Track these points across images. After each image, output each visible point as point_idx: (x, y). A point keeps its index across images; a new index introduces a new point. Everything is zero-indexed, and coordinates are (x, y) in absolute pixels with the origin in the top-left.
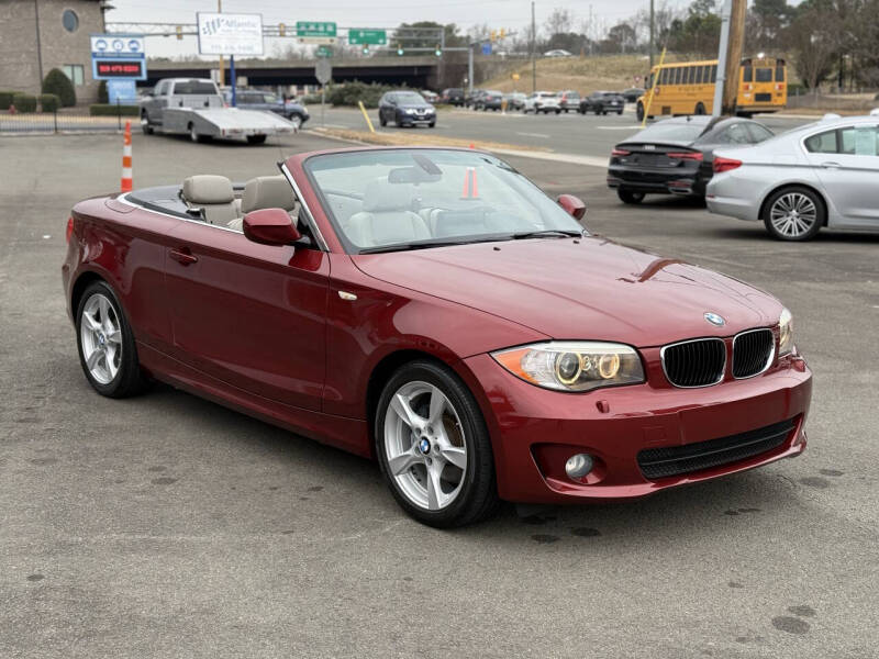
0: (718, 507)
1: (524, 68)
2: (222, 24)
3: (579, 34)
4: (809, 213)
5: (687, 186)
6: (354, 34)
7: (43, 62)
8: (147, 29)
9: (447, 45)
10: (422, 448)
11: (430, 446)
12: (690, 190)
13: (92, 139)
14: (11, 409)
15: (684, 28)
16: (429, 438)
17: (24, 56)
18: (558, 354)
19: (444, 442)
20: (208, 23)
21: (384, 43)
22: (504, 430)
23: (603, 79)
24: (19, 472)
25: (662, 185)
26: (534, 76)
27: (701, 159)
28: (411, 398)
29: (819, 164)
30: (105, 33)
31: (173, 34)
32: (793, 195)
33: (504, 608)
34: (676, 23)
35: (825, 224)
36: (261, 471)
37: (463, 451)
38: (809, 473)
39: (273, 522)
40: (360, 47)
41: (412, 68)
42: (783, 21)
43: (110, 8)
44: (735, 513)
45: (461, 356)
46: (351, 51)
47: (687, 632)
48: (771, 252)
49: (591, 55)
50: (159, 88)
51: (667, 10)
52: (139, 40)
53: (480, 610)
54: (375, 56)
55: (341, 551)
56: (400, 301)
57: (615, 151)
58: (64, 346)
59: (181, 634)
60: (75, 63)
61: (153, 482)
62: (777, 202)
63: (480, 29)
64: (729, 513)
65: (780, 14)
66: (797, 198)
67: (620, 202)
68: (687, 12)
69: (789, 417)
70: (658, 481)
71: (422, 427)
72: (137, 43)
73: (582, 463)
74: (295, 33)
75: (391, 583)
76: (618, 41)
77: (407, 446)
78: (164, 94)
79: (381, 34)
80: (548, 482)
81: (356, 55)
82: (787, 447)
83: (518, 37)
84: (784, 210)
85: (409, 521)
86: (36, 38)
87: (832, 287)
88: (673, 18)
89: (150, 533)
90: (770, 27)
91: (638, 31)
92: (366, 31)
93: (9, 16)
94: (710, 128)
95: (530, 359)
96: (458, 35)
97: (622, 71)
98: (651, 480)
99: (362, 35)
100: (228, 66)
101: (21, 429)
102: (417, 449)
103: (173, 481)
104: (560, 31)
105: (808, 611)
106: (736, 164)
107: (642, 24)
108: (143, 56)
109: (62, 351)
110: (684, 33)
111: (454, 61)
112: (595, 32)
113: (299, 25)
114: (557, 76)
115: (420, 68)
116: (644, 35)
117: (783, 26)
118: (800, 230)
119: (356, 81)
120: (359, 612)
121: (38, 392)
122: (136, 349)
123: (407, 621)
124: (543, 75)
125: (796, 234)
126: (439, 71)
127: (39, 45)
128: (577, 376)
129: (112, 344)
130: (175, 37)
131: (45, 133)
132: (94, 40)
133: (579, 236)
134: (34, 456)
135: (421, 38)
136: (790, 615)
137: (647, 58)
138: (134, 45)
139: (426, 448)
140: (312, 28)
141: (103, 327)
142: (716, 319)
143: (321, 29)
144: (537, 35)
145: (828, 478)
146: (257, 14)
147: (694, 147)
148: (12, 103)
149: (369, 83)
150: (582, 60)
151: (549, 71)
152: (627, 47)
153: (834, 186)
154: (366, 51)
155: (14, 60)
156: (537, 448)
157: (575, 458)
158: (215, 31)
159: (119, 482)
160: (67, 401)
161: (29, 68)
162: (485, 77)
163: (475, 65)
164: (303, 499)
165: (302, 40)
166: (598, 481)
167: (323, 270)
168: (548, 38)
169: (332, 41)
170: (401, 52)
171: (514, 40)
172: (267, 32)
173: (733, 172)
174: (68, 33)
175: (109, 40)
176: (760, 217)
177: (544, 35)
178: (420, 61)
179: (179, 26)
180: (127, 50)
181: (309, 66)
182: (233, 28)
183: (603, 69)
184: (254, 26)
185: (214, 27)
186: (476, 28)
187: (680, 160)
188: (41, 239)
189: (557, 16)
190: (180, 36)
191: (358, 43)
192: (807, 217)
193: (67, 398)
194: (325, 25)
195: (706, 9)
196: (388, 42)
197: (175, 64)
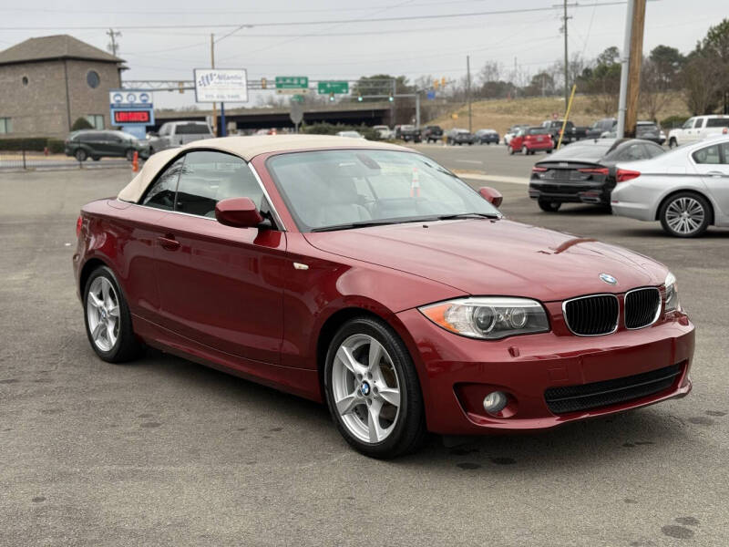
0: (618, 441)
1: (461, 109)
2: (215, 77)
3: (507, 82)
4: (698, 214)
5: (596, 196)
6: (322, 85)
7: (71, 112)
8: (155, 86)
9: (398, 93)
10: (364, 391)
11: (369, 388)
12: (598, 199)
13: (109, 172)
14: (29, 373)
15: (594, 76)
16: (369, 382)
17: (56, 108)
18: (475, 308)
19: (381, 385)
20: (202, 77)
21: (347, 92)
22: (432, 375)
23: (527, 117)
24: (32, 419)
25: (575, 195)
26: (470, 115)
27: (607, 173)
28: (354, 349)
29: (705, 173)
30: (121, 89)
31: (176, 89)
32: (684, 199)
33: (432, 520)
34: (587, 71)
35: (712, 223)
36: (231, 416)
37: (397, 391)
38: (695, 414)
39: (240, 455)
40: (327, 96)
41: (370, 112)
42: (676, 68)
43: (125, 68)
44: (631, 446)
45: (394, 311)
46: (321, 100)
47: (588, 538)
48: (667, 246)
49: (516, 98)
50: (163, 130)
51: (579, 60)
52: (149, 94)
53: (411, 522)
54: (340, 103)
55: (295, 477)
56: (343, 268)
57: (535, 168)
58: (75, 324)
59: (157, 542)
60: (96, 113)
61: (141, 425)
62: (671, 205)
63: (425, 80)
64: (626, 445)
65: (674, 62)
66: (688, 201)
67: (540, 210)
68: (596, 62)
69: (675, 363)
70: (562, 415)
71: (363, 373)
72: (147, 96)
73: (498, 400)
74: (274, 86)
75: (336, 501)
76: (539, 86)
77: (351, 390)
78: (168, 134)
79: (344, 85)
80: (470, 416)
81: (324, 103)
82: (675, 389)
83: (456, 86)
84: (677, 212)
85: (354, 453)
86: (65, 94)
87: (719, 271)
88: (584, 67)
89: (136, 464)
90: (665, 72)
91: (555, 78)
92: (331, 82)
93: (44, 77)
94: (614, 147)
95: (451, 313)
96: (408, 85)
97: (543, 110)
98: (557, 414)
99: (329, 86)
100: (220, 114)
101: (36, 387)
102: (360, 392)
103: (158, 425)
104: (491, 80)
105: (692, 521)
106: (635, 175)
107: (558, 73)
108: (151, 106)
109: (73, 328)
110: (594, 79)
111: (404, 106)
112: (520, 80)
113: (277, 79)
114: (489, 115)
115: (376, 111)
116: (560, 82)
117: (677, 72)
118: (691, 228)
119: (323, 122)
120: (308, 524)
121: (52, 359)
122: (131, 320)
123: (348, 531)
124: (478, 115)
125: (687, 231)
126: (392, 114)
127: (68, 100)
128: (492, 326)
129: (112, 318)
130: (178, 91)
131: (72, 168)
132: (112, 94)
133: (496, 218)
134: (45, 407)
135: (377, 87)
136: (677, 524)
137: (563, 99)
138: (144, 98)
139: (367, 391)
140: (288, 81)
141: (105, 304)
142: (609, 278)
143: (296, 82)
144: (472, 84)
145: (712, 418)
146: (242, 69)
147: (600, 163)
148: (46, 145)
149: (335, 124)
150: (509, 102)
151: (483, 112)
152: (546, 91)
153: (719, 191)
154: (332, 99)
155: (47, 112)
156: (458, 387)
157: (492, 395)
158: (209, 83)
159: (114, 426)
160: (75, 366)
161: (60, 117)
162: (430, 118)
163: (421, 108)
164: (266, 437)
165: (280, 92)
166: (511, 414)
167: (282, 247)
168: (481, 85)
169: (304, 91)
170: (360, 99)
171: (454, 89)
172: (251, 85)
173: (633, 181)
174: (92, 90)
175: (125, 95)
176: (657, 218)
177: (477, 82)
178: (377, 106)
179: (181, 83)
180: (138, 101)
181: (285, 112)
182: (223, 81)
183: (527, 108)
184: (240, 78)
185: (207, 80)
186: (422, 78)
187: (588, 175)
188: (64, 246)
189: (488, 67)
190: (182, 90)
191: (326, 93)
192: (697, 217)
193: (75, 363)
194: (299, 79)
195: (612, 60)
196: (350, 92)
197: (178, 113)
